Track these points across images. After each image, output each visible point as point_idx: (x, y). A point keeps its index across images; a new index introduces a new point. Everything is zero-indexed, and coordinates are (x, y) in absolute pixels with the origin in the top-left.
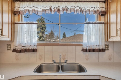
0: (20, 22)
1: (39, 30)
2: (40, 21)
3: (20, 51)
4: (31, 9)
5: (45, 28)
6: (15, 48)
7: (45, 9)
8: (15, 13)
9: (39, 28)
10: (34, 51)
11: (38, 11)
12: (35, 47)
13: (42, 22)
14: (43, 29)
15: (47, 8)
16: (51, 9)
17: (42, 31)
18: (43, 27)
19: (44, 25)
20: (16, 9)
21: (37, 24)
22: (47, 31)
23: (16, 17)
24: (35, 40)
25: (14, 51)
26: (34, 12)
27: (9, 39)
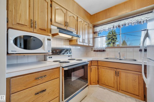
0: (97, 37)
1: (110, 41)
2: (111, 33)
3: (97, 51)
4: (102, 30)
5: (116, 39)
6: (95, 50)
7: (110, 27)
8: (94, 33)
9: (110, 39)
10: (104, 51)
11: (106, 30)
12: (105, 49)
13: (113, 34)
14: (114, 40)
15: (111, 27)
16: (114, 27)
17: (113, 41)
18: (114, 38)
19: (115, 36)
20: (95, 31)
21: (105, 36)
22: (118, 41)
23: (95, 35)
24: (104, 45)
25: (94, 51)
26: (104, 31)
27: (92, 45)
